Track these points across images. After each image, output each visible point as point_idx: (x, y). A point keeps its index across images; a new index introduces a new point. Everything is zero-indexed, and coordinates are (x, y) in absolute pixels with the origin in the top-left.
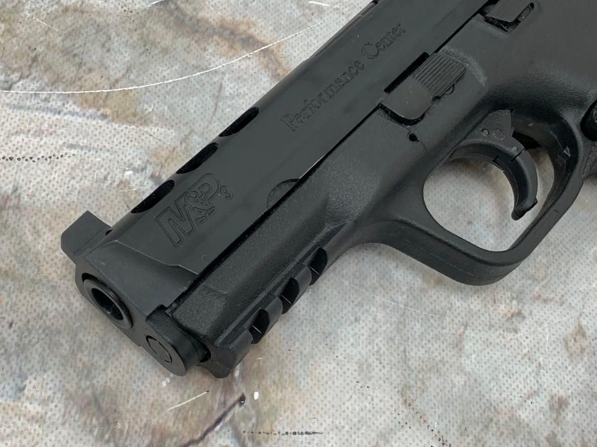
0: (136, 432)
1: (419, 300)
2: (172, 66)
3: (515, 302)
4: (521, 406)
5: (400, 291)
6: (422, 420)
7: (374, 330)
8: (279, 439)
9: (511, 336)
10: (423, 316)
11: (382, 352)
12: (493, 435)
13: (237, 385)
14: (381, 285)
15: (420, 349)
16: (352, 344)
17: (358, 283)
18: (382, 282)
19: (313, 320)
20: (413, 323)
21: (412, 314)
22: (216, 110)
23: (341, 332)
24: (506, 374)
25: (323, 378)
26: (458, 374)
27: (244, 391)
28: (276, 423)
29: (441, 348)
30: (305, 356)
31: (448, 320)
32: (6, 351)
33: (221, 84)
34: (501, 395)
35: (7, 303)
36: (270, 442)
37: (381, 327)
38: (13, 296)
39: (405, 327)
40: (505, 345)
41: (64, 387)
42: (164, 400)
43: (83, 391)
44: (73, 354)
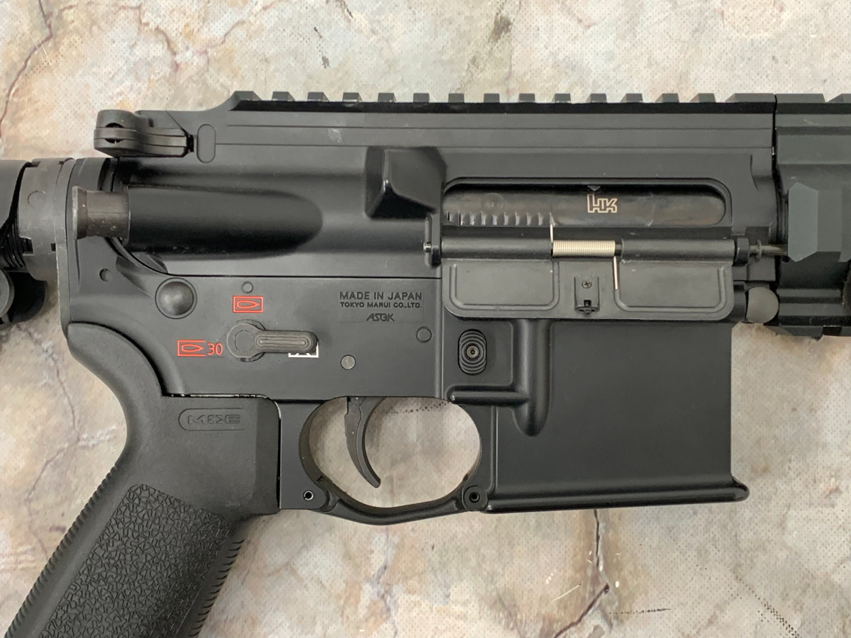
0: (531, 620)
3: (833, 480)
4: (834, 571)
6: (751, 591)
7: (710, 520)
8: (637, 616)
9: (827, 510)
11: (716, 538)
12: (809, 597)
13: (602, 577)
15: (749, 532)
16: (692, 535)
19: (658, 518)
23: (683, 525)
24: (823, 544)
25: (669, 565)
26: (781, 550)
27: (607, 581)
28: (634, 605)
29: (767, 529)
30: (654, 549)
31: (773, 503)
34: (817, 563)
36: (630, 620)
39: (736, 515)
40: (823, 520)
41: (476, 591)
42: (548, 595)
43: (490, 593)
44: (479, 565)
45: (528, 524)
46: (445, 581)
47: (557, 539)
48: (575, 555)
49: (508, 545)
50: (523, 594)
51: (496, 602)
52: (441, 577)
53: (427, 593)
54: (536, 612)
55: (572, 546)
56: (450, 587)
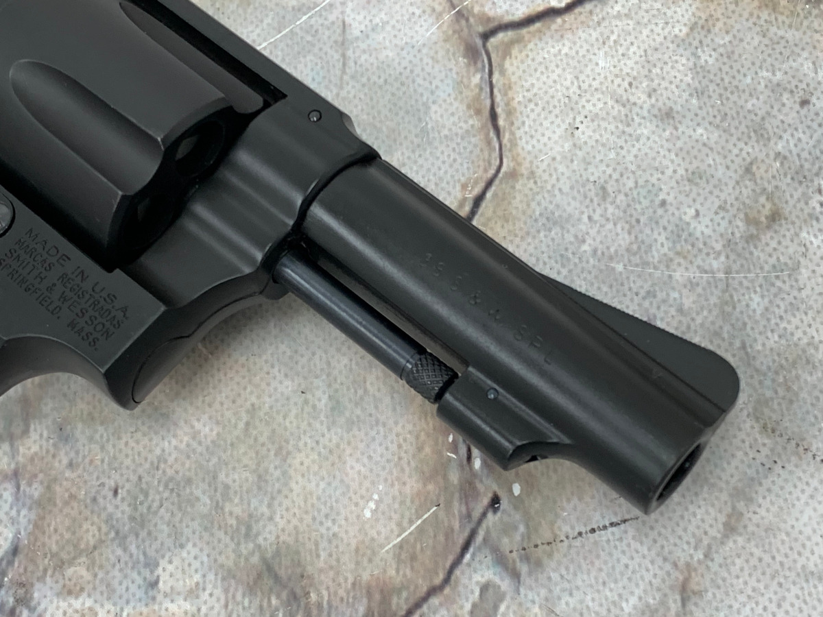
0: (342, 599)
1: (747, 256)
2: (262, 21)
5: (712, 251)
6: (801, 449)
8: (570, 546)
10: (761, 280)
13: (481, 481)
14: (678, 253)
17: (638, 261)
18: (678, 248)
20: (747, 297)
21: (741, 283)
22: (344, 65)
27: (495, 487)
28: (559, 523)
29: (805, 323)
31: (805, 273)
32: (117, 533)
33: (344, 22)
35: (103, 461)
36: (556, 556)
37: (693, 319)
38: (110, 447)
39: (734, 308)
41: (216, 560)
42: (373, 539)
43: (247, 559)
44: (218, 507)
45: (314, 407)
46: (145, 554)
47: (377, 422)
48: (420, 449)
49: (276, 455)
50: (317, 549)
51: (259, 576)
52: (138, 547)
53: (108, 585)
54: (350, 581)
55: (410, 432)
56: (157, 565)
